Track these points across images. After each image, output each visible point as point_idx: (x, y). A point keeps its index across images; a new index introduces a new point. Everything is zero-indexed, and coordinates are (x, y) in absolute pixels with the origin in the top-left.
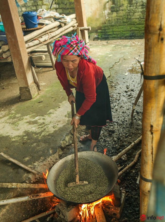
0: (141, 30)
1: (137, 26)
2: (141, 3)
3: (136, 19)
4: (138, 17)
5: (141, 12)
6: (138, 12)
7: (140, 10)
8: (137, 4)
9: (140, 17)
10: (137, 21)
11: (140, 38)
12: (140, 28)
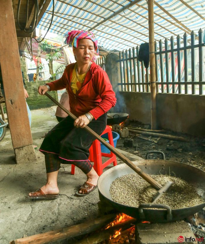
0: (36, 104)
1: (33, 102)
2: (33, 88)
3: (31, 97)
4: (32, 96)
5: (34, 93)
6: (32, 93)
7: (33, 92)
8: (30, 89)
9: (34, 96)
10: (32, 98)
11: (36, 109)
12: (35, 103)
